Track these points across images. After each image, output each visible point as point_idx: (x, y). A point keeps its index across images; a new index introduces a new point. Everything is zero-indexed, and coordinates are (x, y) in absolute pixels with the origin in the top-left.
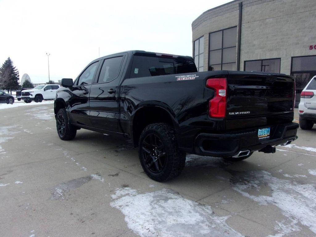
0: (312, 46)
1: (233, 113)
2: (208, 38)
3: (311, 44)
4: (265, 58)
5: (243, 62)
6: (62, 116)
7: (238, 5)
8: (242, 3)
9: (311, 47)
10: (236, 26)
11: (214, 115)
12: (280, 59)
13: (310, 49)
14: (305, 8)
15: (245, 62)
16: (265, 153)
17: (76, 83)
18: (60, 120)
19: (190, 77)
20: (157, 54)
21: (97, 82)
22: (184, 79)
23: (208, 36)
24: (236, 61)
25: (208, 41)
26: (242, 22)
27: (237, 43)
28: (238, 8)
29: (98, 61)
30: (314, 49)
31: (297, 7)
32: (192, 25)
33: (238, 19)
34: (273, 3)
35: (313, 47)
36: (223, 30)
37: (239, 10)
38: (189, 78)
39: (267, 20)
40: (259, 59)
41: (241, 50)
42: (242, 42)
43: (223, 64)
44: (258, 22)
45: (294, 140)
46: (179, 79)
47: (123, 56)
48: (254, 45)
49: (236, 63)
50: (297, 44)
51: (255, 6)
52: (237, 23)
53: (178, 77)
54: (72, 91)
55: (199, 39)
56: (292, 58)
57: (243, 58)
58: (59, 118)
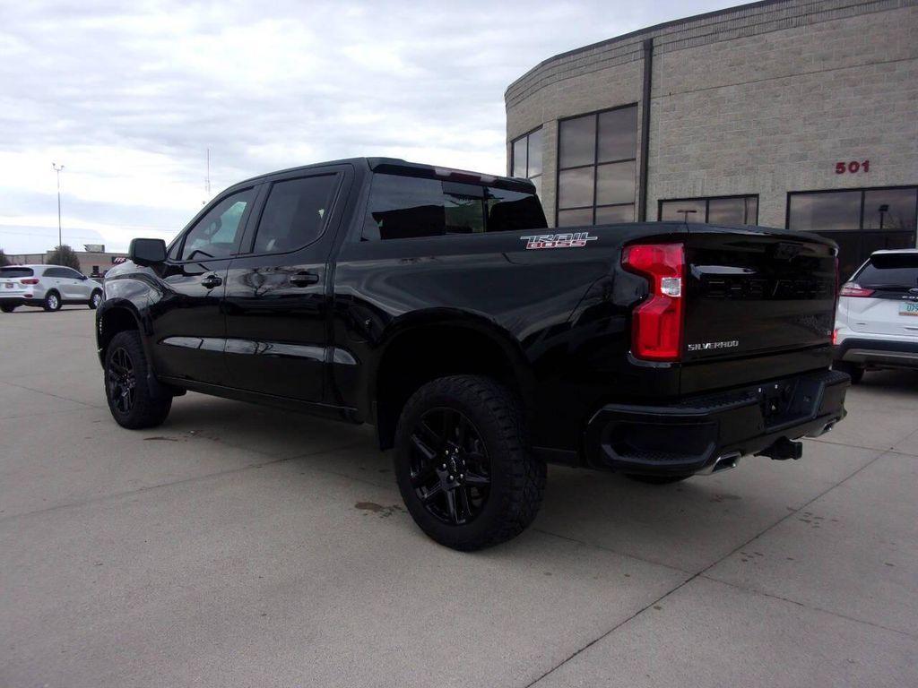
0: (844, 164)
1: (698, 347)
2: (555, 135)
3: (841, 160)
4: (715, 194)
5: (657, 203)
6: (123, 352)
7: (640, 46)
8: (652, 40)
9: (840, 168)
10: (635, 104)
11: (646, 353)
12: (757, 196)
13: (838, 172)
14: (823, 60)
15: (661, 202)
16: (773, 459)
17: (174, 255)
18: (118, 367)
19: (569, 239)
20: (438, 171)
21: (252, 251)
22: (549, 245)
23: (555, 127)
24: (637, 200)
25: (554, 144)
26: (653, 94)
27: (639, 151)
28: (640, 54)
29: (252, 188)
30: (847, 171)
31: (802, 56)
32: (507, 95)
33: (640, 84)
34: (738, 45)
35: (846, 166)
36: (598, 113)
37: (643, 60)
38: (566, 242)
39: (722, 91)
40: (698, 195)
41: (650, 170)
42: (652, 148)
43: (599, 207)
44: (697, 94)
45: (838, 419)
46: (534, 246)
47: (335, 174)
48: (687, 158)
49: (637, 205)
50: (803, 157)
51: (689, 52)
52: (638, 96)
53: (529, 238)
54: (164, 278)
55: (527, 134)
56: (790, 194)
57: (655, 194)
58: (112, 361)
